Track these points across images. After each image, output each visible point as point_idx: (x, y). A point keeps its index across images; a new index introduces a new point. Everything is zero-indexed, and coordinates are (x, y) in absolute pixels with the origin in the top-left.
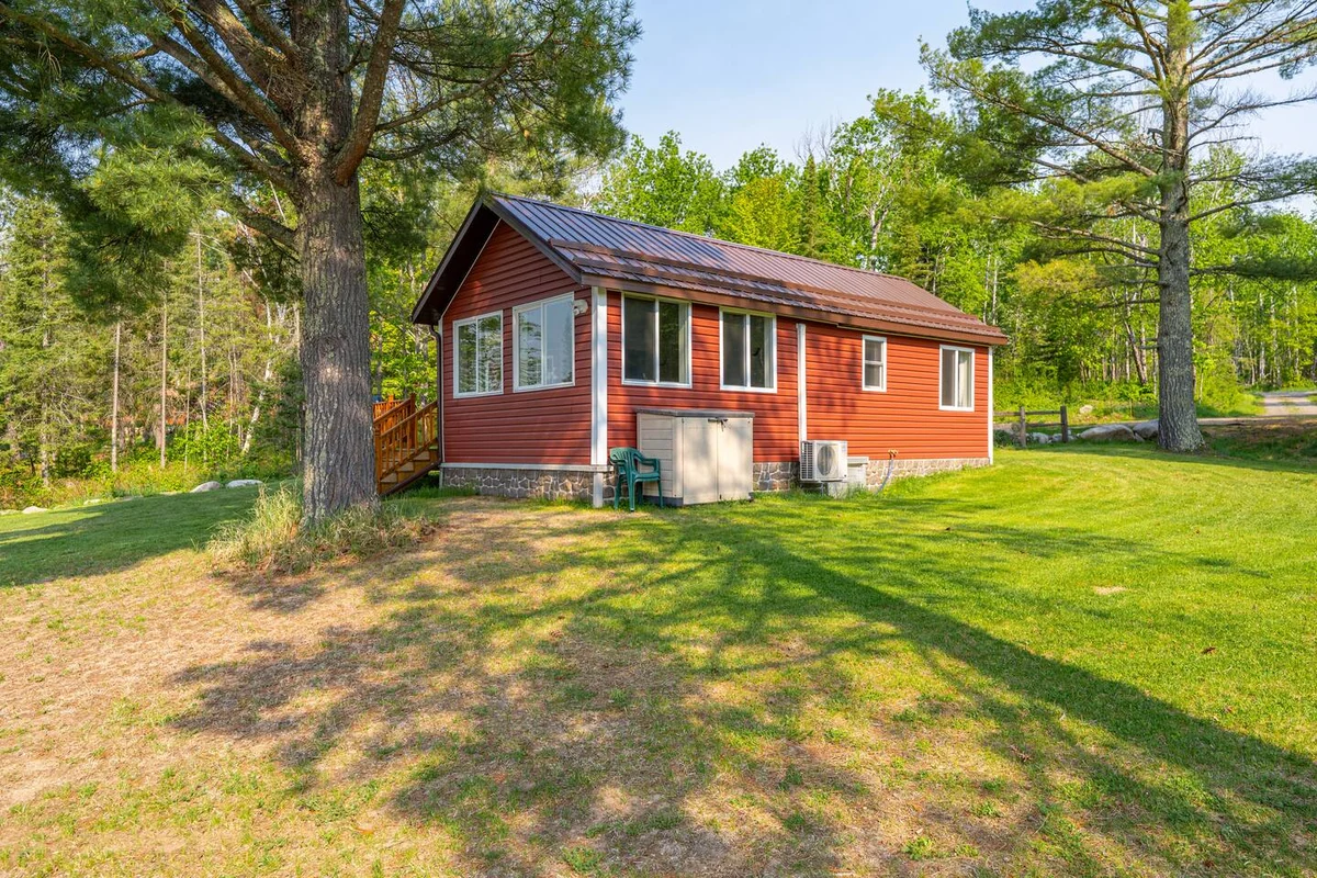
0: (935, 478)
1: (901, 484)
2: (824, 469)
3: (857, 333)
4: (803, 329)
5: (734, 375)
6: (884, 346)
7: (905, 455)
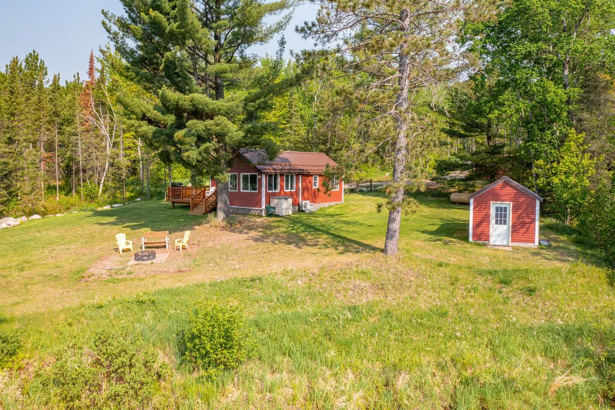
0: (330, 207)
1: (321, 209)
2: (305, 207)
3: (312, 176)
4: (301, 176)
5: (287, 188)
6: (318, 178)
7: (323, 202)
